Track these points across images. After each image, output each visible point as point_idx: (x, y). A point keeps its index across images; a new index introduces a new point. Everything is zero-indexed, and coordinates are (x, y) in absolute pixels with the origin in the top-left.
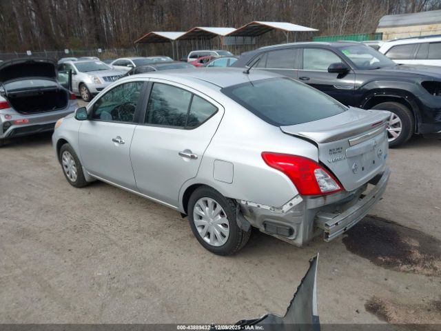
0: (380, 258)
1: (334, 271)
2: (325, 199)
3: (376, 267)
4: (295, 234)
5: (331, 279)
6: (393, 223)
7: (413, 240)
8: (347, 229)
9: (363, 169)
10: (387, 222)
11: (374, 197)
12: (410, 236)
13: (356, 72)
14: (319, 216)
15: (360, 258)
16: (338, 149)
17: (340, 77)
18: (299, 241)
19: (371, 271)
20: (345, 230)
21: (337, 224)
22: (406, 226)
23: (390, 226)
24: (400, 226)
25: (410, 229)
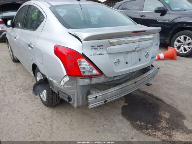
0: (138, 122)
1: (103, 126)
2: (91, 80)
3: (131, 128)
4: (72, 101)
5: (98, 132)
6: (161, 100)
7: (166, 113)
8: (107, 102)
9: (127, 63)
10: (157, 99)
11: (136, 82)
12: (166, 110)
13: (171, 12)
14: (91, 91)
15: (126, 120)
16: (99, 46)
17: (162, 15)
18: (75, 105)
19: (127, 131)
20: (106, 101)
21: (96, 97)
22: (168, 103)
23: (158, 102)
24: (164, 102)
25: (169, 106)
